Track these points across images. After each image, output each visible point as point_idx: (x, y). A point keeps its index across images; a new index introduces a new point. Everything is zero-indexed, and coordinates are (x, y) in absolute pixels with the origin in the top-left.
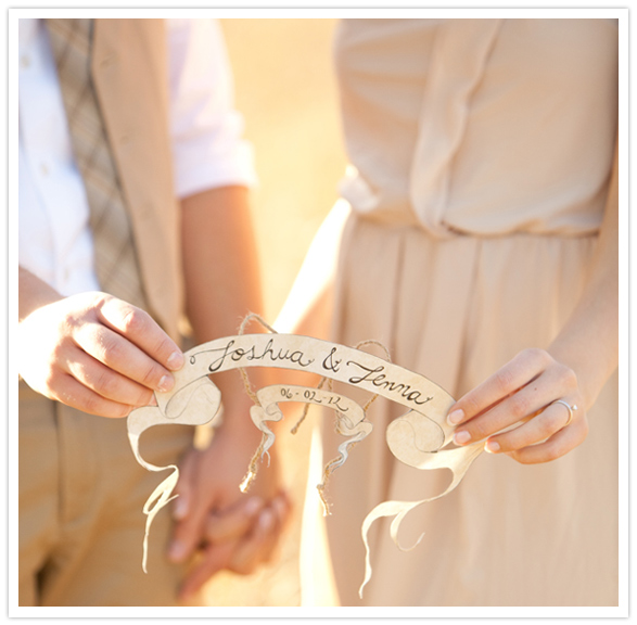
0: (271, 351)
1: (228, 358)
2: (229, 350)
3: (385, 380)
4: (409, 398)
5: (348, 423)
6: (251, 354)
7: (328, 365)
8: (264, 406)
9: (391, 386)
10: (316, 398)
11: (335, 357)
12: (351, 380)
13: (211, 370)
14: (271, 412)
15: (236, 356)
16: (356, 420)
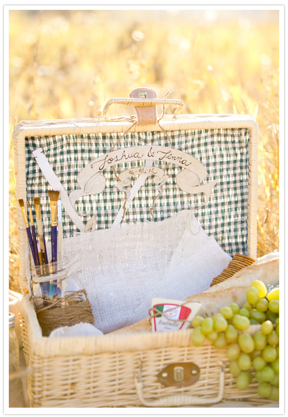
0: (125, 156)
1: (106, 163)
2: (106, 160)
3: (172, 156)
4: (182, 163)
5: (158, 178)
6: (116, 159)
7: (150, 155)
8: (122, 181)
9: (174, 158)
10: (144, 171)
11: (152, 151)
12: (159, 159)
13: (100, 169)
14: (126, 182)
15: (110, 161)
16: (161, 176)
